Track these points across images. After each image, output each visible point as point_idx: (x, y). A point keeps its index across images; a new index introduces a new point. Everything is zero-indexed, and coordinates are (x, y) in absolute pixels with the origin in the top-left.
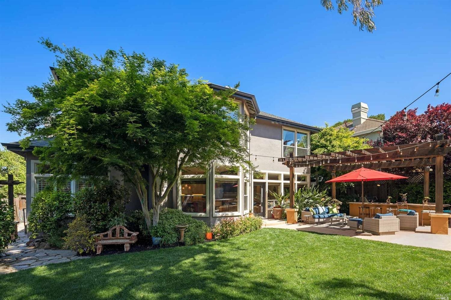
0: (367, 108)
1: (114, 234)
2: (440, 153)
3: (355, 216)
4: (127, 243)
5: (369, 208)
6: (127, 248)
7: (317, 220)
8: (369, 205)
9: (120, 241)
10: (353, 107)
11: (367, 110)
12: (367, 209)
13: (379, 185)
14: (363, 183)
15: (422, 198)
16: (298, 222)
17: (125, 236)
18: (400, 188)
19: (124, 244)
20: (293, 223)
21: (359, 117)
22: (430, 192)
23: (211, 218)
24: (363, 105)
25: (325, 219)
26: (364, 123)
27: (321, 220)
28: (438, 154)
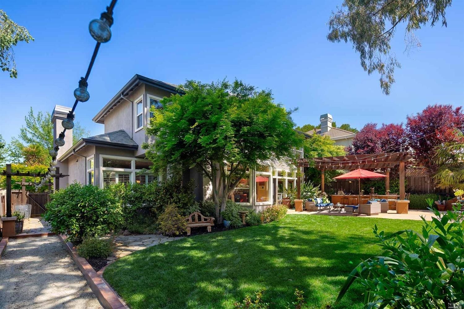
0: (332, 118)
1: (193, 220)
2: (403, 160)
3: (345, 204)
4: (209, 226)
5: (348, 199)
6: (209, 229)
7: (319, 208)
8: (348, 197)
9: (204, 224)
10: (322, 117)
11: (332, 120)
12: (347, 200)
13: (350, 182)
14: (359, 179)
15: (385, 191)
16: (303, 210)
17: (202, 220)
18: (366, 184)
19: (207, 227)
20: (301, 211)
21: (326, 126)
22: (390, 187)
23: (254, 206)
24: (329, 116)
25: (323, 207)
26: (330, 130)
27: (322, 208)
28: (401, 161)
